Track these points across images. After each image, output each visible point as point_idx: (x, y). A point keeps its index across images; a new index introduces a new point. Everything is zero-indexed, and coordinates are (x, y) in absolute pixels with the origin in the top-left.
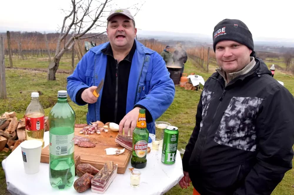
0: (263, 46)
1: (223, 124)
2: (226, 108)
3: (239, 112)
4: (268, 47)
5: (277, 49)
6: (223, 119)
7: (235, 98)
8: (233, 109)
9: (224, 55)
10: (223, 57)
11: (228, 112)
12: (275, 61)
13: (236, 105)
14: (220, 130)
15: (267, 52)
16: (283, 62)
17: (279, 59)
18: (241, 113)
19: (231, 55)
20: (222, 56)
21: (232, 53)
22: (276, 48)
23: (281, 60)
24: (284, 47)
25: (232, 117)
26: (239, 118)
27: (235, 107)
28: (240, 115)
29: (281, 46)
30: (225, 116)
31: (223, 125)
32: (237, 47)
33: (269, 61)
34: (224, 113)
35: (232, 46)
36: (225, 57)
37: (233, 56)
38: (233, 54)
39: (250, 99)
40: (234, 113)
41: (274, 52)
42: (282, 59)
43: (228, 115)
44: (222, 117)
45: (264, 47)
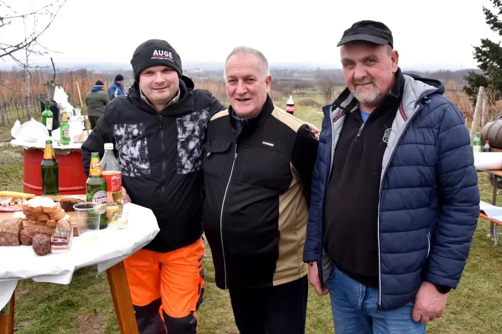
0: (286, 70)
1: (181, 151)
2: (177, 133)
3: (194, 131)
4: (293, 71)
5: (309, 73)
6: (179, 146)
7: (181, 119)
8: (184, 131)
9: (155, 82)
10: (153, 84)
11: (181, 136)
12: (307, 94)
13: (185, 126)
14: (181, 159)
15: (293, 80)
16: (321, 94)
17: (314, 90)
18: (197, 131)
19: (164, 80)
20: (153, 82)
21: (164, 78)
22: (308, 71)
23: (318, 92)
24: (321, 69)
25: (188, 140)
26: (196, 137)
27: (186, 128)
28: (197, 133)
29: (316, 69)
30: (180, 142)
31: (182, 153)
32: (168, 72)
33: (299, 94)
34: (177, 140)
35: (164, 71)
36: (156, 83)
37: (166, 82)
38: (166, 80)
39: (199, 113)
40: (187, 134)
41: (304, 79)
42: (319, 90)
43: (183, 140)
44: (177, 145)
45: (287, 72)
